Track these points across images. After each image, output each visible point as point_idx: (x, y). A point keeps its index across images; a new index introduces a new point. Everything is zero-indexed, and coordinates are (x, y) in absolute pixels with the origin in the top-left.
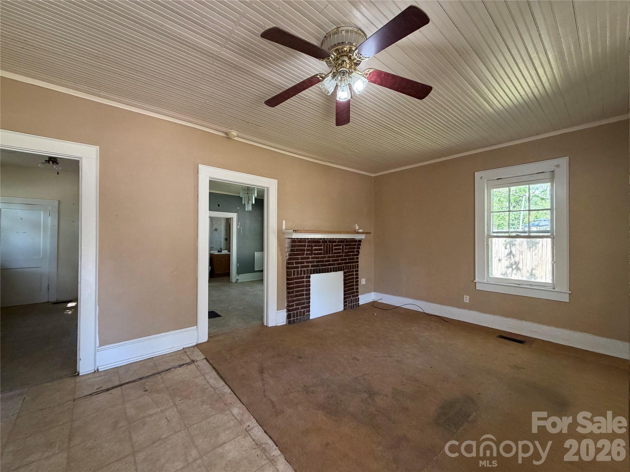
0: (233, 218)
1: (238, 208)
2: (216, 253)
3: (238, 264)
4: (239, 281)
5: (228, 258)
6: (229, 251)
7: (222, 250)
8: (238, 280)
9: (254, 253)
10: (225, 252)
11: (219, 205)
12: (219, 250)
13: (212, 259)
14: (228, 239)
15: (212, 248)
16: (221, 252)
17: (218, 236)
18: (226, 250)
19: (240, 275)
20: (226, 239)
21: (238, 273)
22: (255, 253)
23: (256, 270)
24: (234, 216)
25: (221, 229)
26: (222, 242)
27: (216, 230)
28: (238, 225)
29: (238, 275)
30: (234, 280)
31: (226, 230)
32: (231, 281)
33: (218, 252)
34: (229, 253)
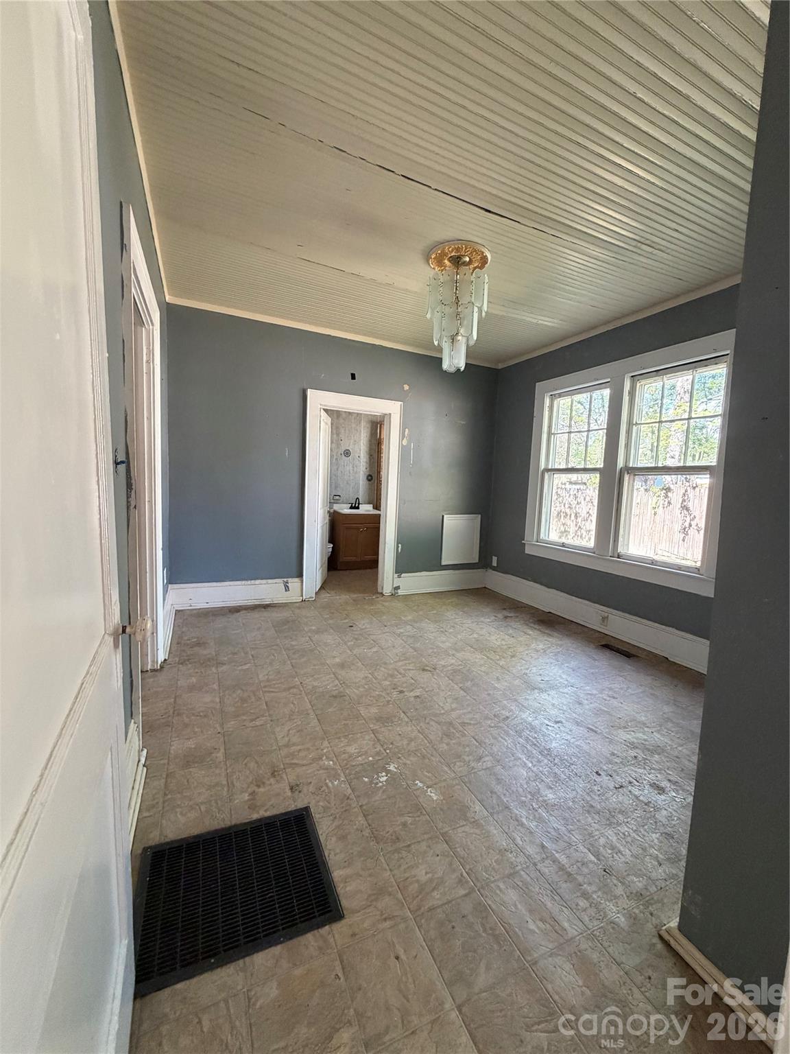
0: (390, 414)
1: (406, 387)
2: (345, 510)
3: (400, 545)
4: (400, 592)
5: (373, 525)
6: (377, 507)
7: (359, 504)
8: (398, 588)
9: (443, 516)
10: (366, 509)
11: (353, 377)
12: (352, 504)
13: (336, 524)
14: (375, 477)
15: (337, 497)
16: (358, 508)
17: (351, 468)
18: (369, 503)
19: (403, 575)
20: (370, 478)
21: (400, 569)
22: (445, 516)
23: (444, 563)
24: (391, 408)
25: (360, 453)
26: (361, 483)
27: (347, 453)
28: (402, 436)
29: (399, 577)
30: (387, 590)
31: (371, 456)
32: (379, 590)
33: (351, 508)
34: (377, 512)
